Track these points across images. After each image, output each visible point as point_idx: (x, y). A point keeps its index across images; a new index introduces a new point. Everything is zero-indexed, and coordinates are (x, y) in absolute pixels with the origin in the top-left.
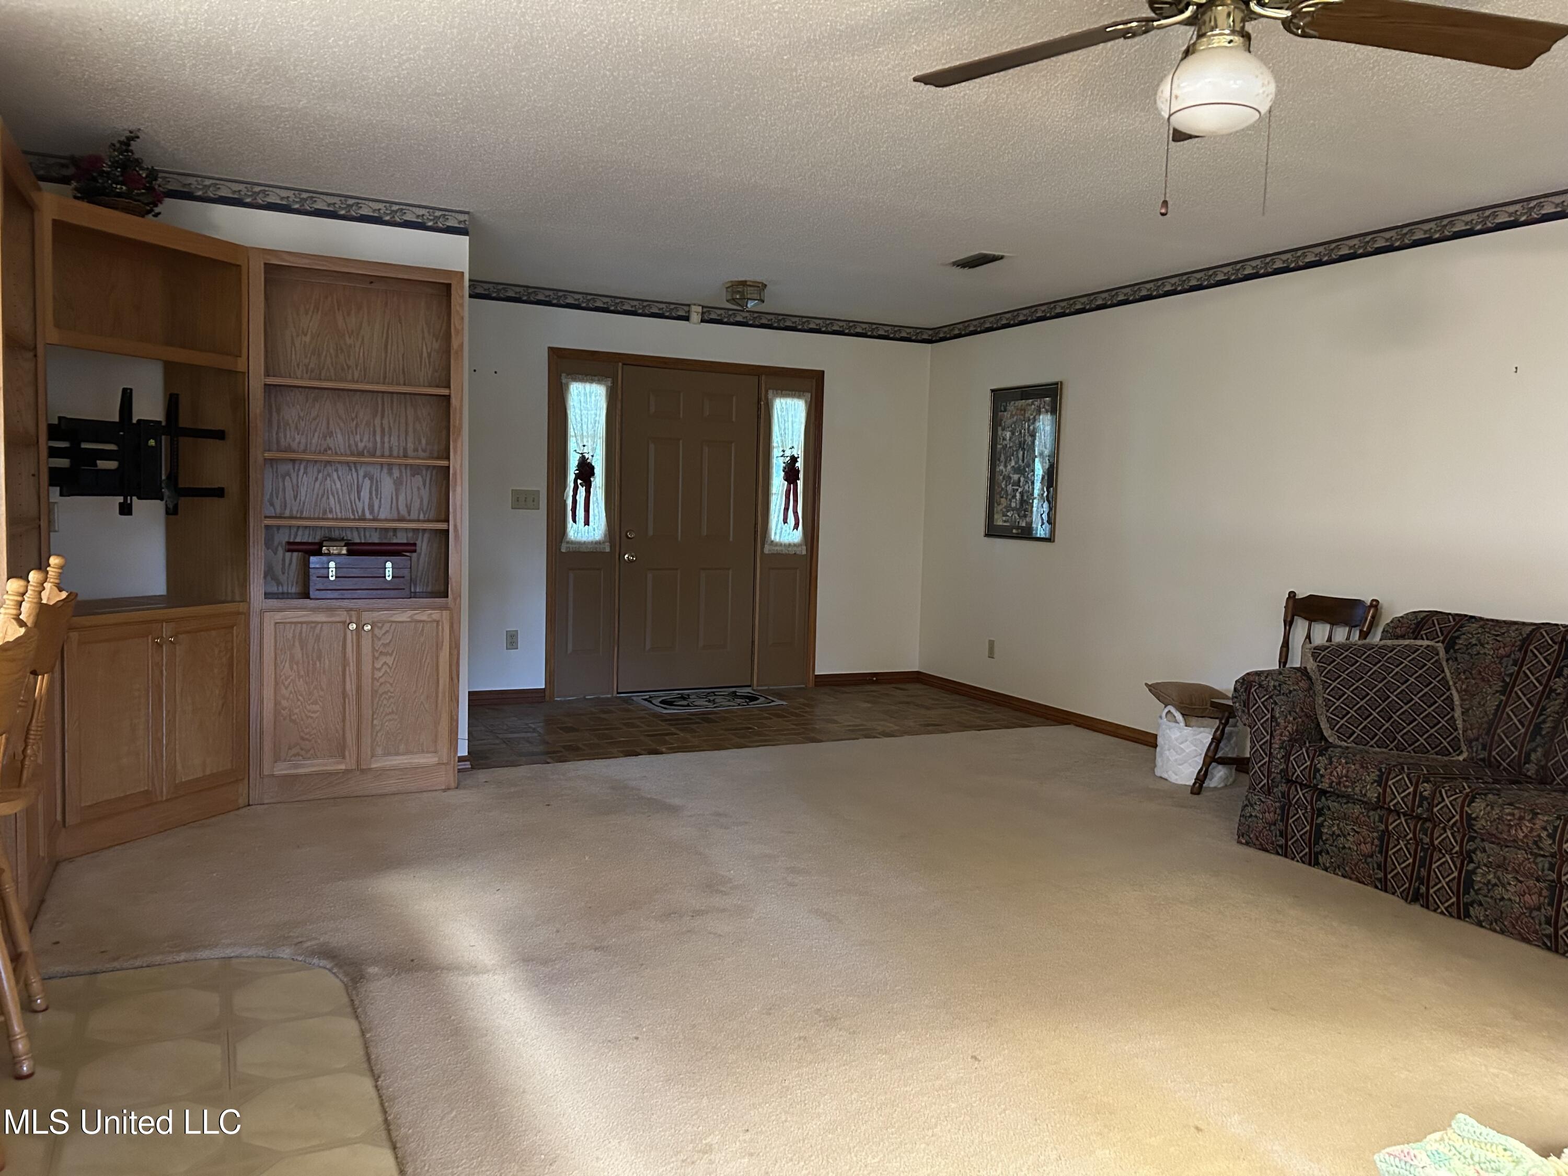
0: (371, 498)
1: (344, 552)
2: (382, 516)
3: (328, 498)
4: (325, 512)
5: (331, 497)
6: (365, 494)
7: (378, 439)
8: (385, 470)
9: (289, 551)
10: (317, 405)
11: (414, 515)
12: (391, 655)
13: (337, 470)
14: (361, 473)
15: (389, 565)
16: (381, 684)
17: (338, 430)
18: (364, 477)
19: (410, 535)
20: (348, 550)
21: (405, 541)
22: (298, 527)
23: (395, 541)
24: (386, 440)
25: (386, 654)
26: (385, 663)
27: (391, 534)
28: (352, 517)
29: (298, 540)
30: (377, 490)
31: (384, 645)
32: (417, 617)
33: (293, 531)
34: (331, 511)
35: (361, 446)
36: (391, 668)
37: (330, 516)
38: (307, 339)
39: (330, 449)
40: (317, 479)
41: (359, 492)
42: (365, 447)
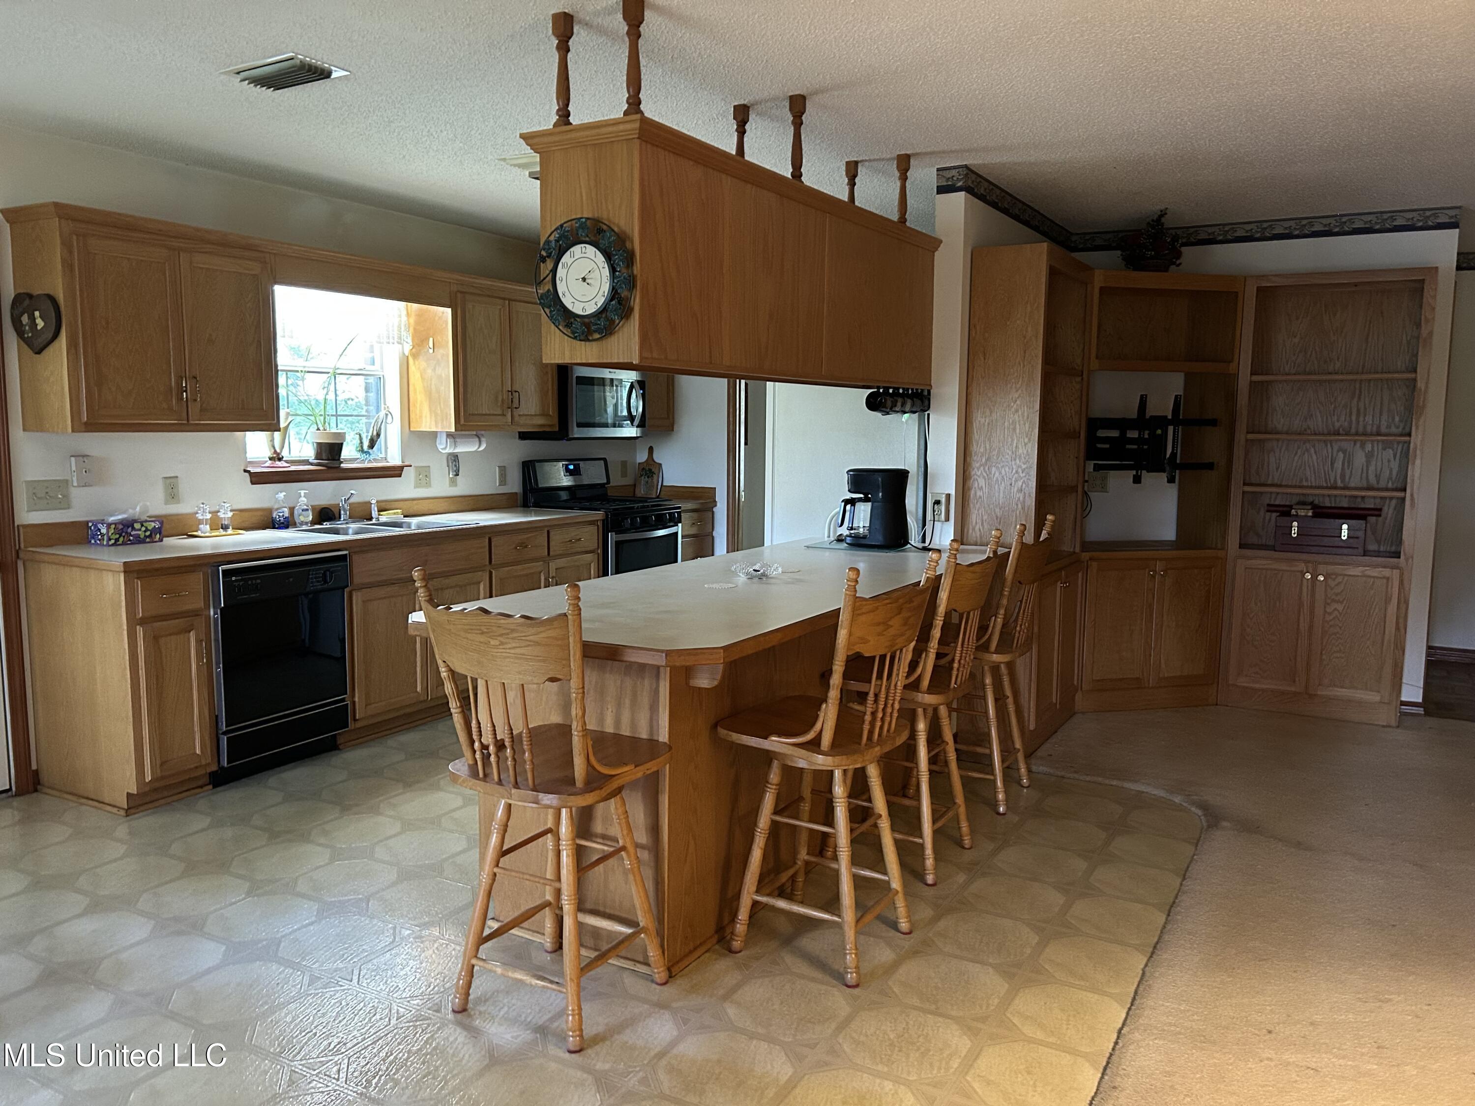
0: (1343, 469)
1: (1310, 514)
2: (1352, 485)
3: (1305, 469)
4: (1301, 480)
5: (1307, 468)
6: (1338, 465)
7: (1354, 418)
8: (1358, 445)
9: (1268, 511)
10: (1301, 393)
11: (1382, 484)
12: (1342, 602)
13: (1314, 446)
14: (1336, 448)
15: (1345, 527)
16: (1331, 626)
17: (1318, 414)
18: (1338, 451)
19: (1378, 501)
20: (1313, 513)
21: (1372, 506)
22: (1278, 493)
23: (1363, 506)
24: (1361, 419)
25: (1338, 602)
26: (1335, 609)
27: (1359, 500)
28: (1325, 485)
29: (1277, 503)
30: (1349, 462)
31: (1337, 595)
32: (1369, 573)
33: (1273, 496)
34: (1307, 480)
35: (1337, 425)
36: (1340, 614)
37: (1305, 484)
38: (1296, 340)
39: (1309, 428)
40: (1296, 453)
41: (1332, 464)
42: (1341, 426)
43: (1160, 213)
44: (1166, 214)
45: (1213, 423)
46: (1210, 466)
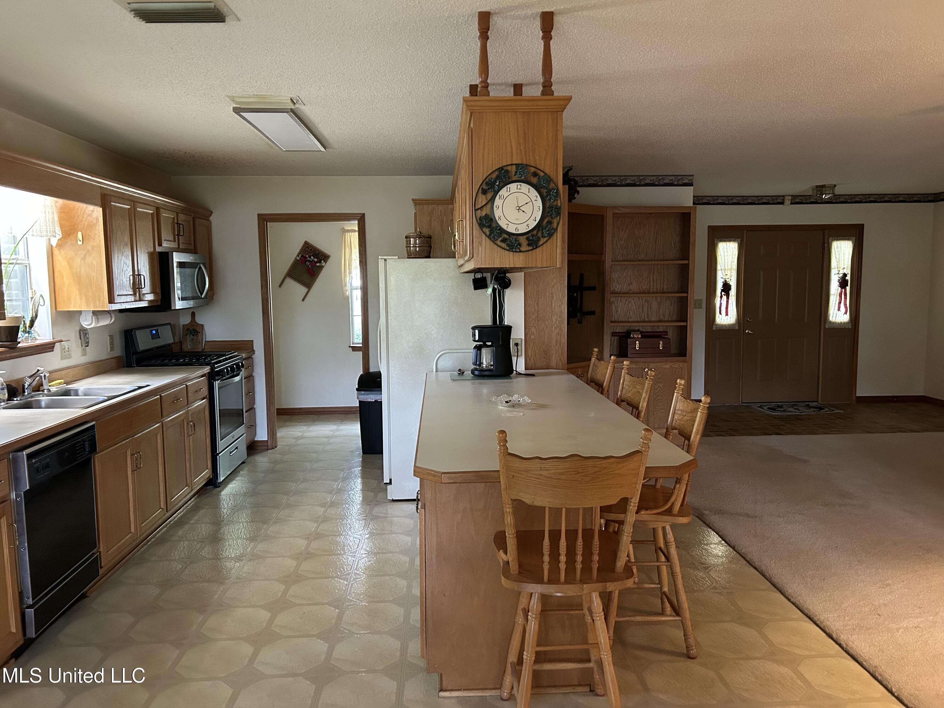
0: (648, 310)
1: (640, 336)
2: (653, 319)
3: (630, 312)
4: (628, 318)
5: (631, 312)
6: (645, 309)
7: (651, 284)
8: (654, 298)
9: (612, 336)
10: (626, 271)
11: (666, 319)
12: (662, 383)
13: (633, 299)
14: (644, 300)
15: (661, 343)
16: (657, 396)
17: (634, 282)
18: (645, 301)
19: (664, 327)
20: (641, 336)
21: (662, 330)
22: (617, 326)
23: (658, 330)
24: (655, 284)
25: (660, 383)
26: (659, 386)
27: (656, 327)
28: (640, 320)
29: (617, 331)
30: (650, 308)
31: (659, 379)
32: (673, 366)
33: (615, 327)
34: (631, 318)
35: (644, 288)
36: (661, 388)
37: (630, 320)
38: (623, 242)
39: (631, 290)
40: (625, 304)
41: (643, 309)
42: (646, 288)
43: (568, 168)
44: (572, 169)
45: (594, 288)
46: (593, 313)
